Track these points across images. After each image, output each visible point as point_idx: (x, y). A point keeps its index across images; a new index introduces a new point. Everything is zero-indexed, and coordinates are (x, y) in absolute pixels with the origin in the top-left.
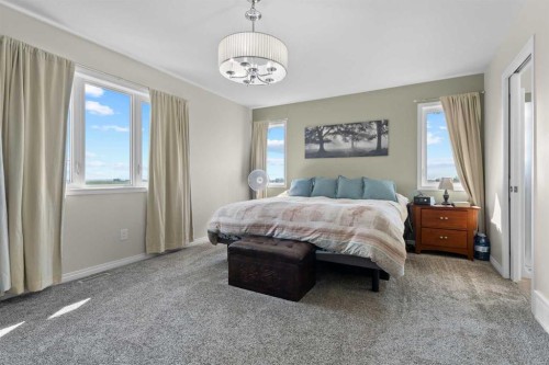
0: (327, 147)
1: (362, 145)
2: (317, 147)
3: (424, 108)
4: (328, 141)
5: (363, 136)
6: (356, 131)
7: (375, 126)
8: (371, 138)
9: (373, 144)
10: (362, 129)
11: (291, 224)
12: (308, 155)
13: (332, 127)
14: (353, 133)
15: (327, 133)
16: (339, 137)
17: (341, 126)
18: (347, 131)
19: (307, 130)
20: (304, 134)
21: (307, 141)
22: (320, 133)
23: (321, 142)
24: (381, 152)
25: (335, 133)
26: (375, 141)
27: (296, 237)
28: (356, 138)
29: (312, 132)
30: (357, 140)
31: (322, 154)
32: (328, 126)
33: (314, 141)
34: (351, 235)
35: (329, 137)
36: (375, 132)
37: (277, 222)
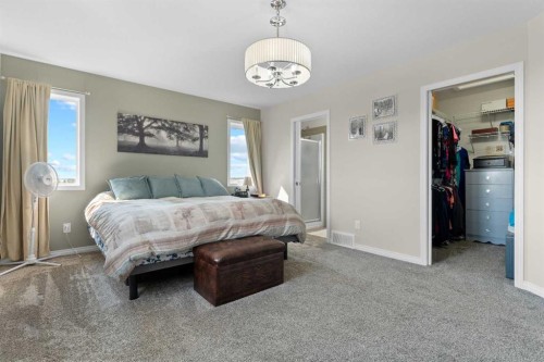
0: (147, 141)
1: (186, 144)
2: (136, 140)
3: (232, 124)
4: (150, 135)
5: (188, 136)
6: (181, 130)
7: (198, 129)
8: (194, 140)
9: (195, 146)
10: (186, 129)
11: (244, 222)
12: (122, 148)
13: (155, 120)
14: (178, 132)
15: (149, 126)
16: (164, 134)
17: (166, 121)
18: (171, 129)
19: (120, 116)
20: (116, 120)
21: (121, 130)
22: (140, 124)
23: (142, 135)
24: (202, 153)
25: (159, 128)
26: (198, 142)
27: (251, 232)
28: (181, 137)
29: (129, 121)
30: (182, 139)
31: (141, 148)
32: (150, 119)
33: (131, 132)
34: (285, 220)
35: (152, 131)
36: (197, 135)
37: (231, 222)
